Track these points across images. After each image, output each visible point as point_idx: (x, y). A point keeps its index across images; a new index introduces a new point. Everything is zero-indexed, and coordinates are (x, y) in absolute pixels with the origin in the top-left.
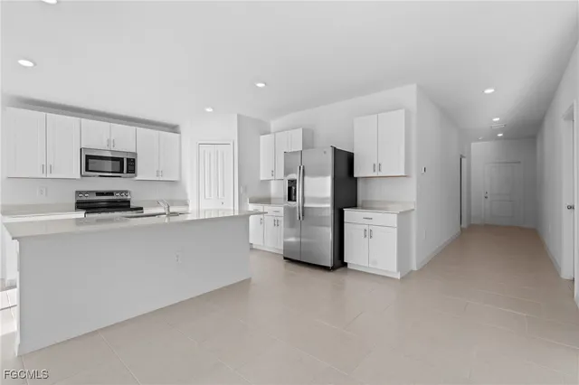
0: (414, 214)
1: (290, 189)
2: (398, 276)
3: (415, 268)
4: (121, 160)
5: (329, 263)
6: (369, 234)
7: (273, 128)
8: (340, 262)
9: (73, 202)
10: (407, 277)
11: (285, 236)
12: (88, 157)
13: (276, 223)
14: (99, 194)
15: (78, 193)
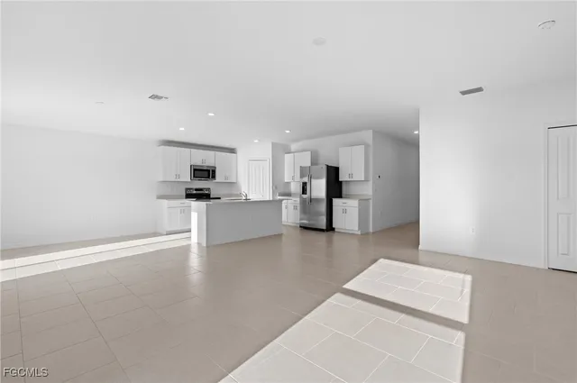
0: (371, 201)
1: (303, 188)
2: (359, 233)
3: (371, 230)
4: (209, 171)
5: (324, 228)
6: (345, 211)
7: (293, 149)
8: (330, 227)
9: (184, 194)
10: (365, 234)
11: (301, 219)
12: (195, 170)
13: (295, 208)
14: (196, 190)
15: (187, 189)
